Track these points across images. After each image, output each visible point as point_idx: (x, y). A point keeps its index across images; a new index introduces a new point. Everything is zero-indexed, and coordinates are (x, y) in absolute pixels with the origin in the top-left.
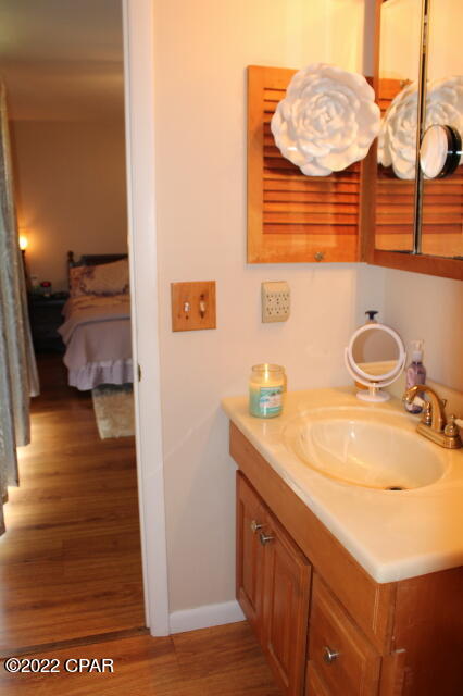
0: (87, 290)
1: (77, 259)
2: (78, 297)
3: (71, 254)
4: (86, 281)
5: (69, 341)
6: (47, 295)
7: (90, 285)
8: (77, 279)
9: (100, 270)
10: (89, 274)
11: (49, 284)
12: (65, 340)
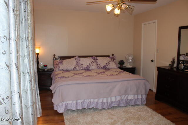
0: (60, 68)
1: (56, 57)
2: (57, 71)
3: (54, 55)
4: (60, 65)
5: (55, 93)
6: (46, 70)
7: (62, 67)
8: (57, 64)
9: (65, 61)
10: (61, 63)
11: (46, 66)
12: (53, 92)
